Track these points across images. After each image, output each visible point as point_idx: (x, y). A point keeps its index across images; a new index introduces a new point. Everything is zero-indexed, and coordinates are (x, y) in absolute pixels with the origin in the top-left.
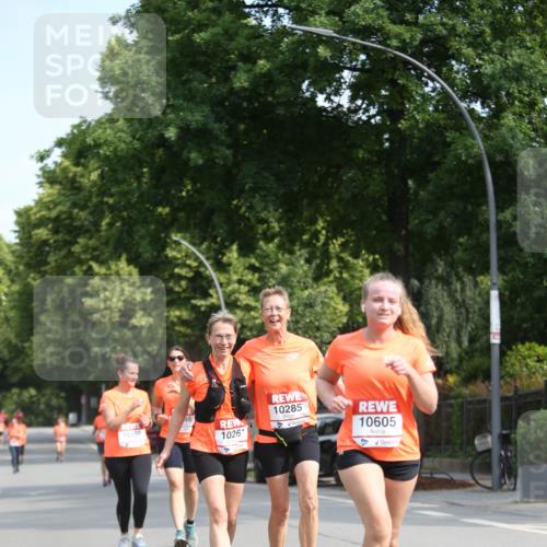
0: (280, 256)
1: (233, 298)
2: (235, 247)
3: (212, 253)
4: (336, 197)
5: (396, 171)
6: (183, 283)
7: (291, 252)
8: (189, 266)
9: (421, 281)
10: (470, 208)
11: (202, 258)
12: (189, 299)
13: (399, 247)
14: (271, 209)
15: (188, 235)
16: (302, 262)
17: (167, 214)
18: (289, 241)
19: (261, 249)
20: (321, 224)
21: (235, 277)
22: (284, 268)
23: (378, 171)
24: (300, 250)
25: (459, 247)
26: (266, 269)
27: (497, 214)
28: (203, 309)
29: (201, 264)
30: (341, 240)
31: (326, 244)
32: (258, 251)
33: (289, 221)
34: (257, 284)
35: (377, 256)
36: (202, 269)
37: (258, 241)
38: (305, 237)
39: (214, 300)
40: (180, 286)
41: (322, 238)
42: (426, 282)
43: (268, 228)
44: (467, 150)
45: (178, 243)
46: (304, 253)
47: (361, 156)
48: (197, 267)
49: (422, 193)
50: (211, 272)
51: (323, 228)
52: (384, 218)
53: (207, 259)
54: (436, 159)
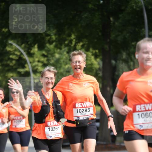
0: (56, 50)
1: (35, 68)
2: (36, 46)
3: (26, 49)
4: (80, 25)
5: (105, 14)
6: (14, 62)
7: (61, 49)
8: (16, 55)
9: (116, 61)
10: (137, 29)
11: (22, 51)
12: (16, 69)
13: (107, 47)
14: (52, 30)
15: (16, 41)
16: (65, 53)
17: (7, 32)
18: (59, 44)
19: (47, 47)
20: (73, 37)
21: (37, 59)
22: (57, 56)
23: (97, 13)
24: (64, 48)
25: (132, 47)
26: (49, 56)
27: (149, 32)
28: (22, 73)
29: (22, 54)
30: (81, 44)
31: (75, 45)
32: (46, 48)
33: (59, 35)
34: (46, 62)
35: (97, 51)
36: (22, 56)
37: (46, 43)
38: (66, 42)
39: (27, 69)
40: (12, 63)
41: (74, 43)
42: (118, 62)
43: (51, 38)
44: (136, 4)
45: (11, 45)
46: (66, 49)
47: (90, 7)
48: (20, 55)
49: (116, 23)
50: (26, 57)
51: (74, 38)
52: (100, 34)
53: (25, 51)
54: (123, 8)
